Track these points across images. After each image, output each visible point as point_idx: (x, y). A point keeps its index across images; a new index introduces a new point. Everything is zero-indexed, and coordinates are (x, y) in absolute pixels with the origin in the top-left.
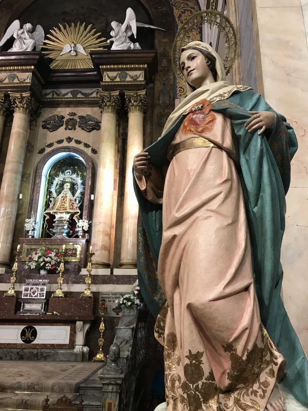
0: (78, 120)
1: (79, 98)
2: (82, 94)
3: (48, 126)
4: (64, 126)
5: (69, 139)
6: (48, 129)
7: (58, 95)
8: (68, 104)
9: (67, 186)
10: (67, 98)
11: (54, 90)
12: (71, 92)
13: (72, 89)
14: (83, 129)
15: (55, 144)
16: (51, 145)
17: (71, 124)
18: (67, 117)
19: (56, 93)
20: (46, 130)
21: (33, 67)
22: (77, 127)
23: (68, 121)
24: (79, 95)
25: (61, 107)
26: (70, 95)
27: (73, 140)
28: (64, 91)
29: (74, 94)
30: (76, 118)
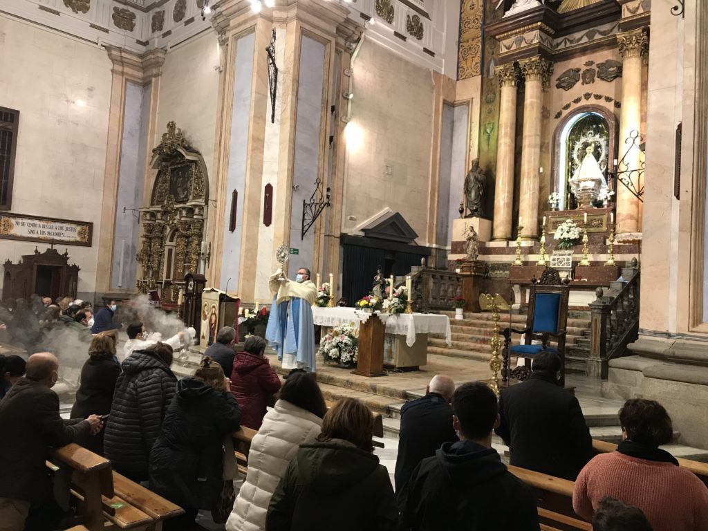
0: (597, 69)
1: (597, 40)
2: (601, 33)
3: (563, 85)
4: (581, 81)
5: (587, 96)
6: (563, 87)
7: (571, 42)
8: (584, 51)
9: (590, 149)
10: (582, 44)
11: (566, 37)
12: (587, 35)
13: (587, 31)
14: (603, 79)
15: (573, 104)
16: (567, 107)
17: (589, 77)
18: (584, 68)
19: (569, 40)
20: (561, 89)
21: (539, 23)
22: (596, 78)
23: (584, 73)
24: (597, 36)
25: (576, 57)
26: (585, 40)
27: (592, 96)
28: (577, 35)
29: (590, 36)
30: (594, 67)
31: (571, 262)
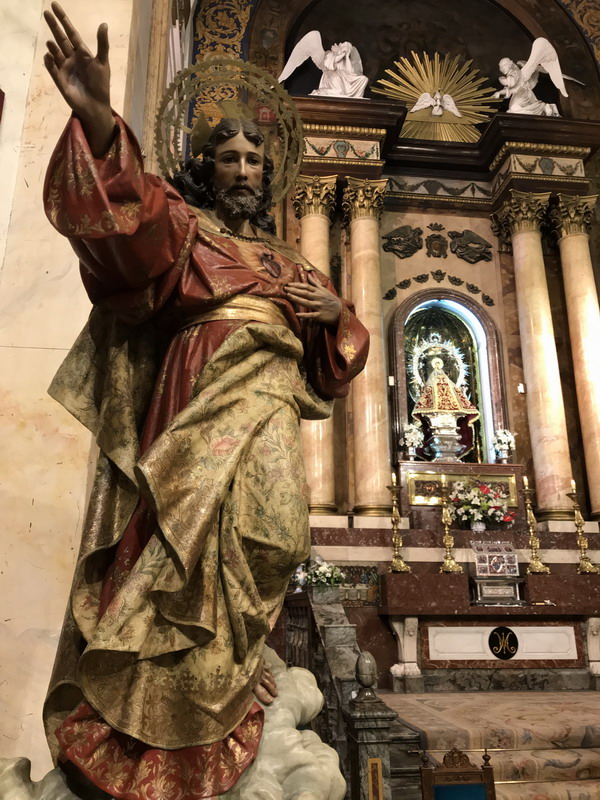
0: (449, 240)
1: (441, 196)
2: (446, 189)
3: (397, 247)
4: (424, 250)
5: (439, 276)
6: (394, 251)
7: (401, 187)
8: (424, 206)
9: (437, 364)
10: (419, 195)
11: (393, 177)
12: (425, 184)
13: (426, 179)
14: (461, 257)
15: (413, 282)
16: (405, 284)
17: (437, 247)
18: (427, 233)
19: (397, 184)
20: (391, 254)
21: (383, 132)
22: (448, 251)
23: (430, 239)
24: (441, 192)
25: (411, 211)
26: (422, 190)
27: (446, 278)
28: (411, 181)
29: (432, 188)
30: (444, 234)
31: (516, 564)
